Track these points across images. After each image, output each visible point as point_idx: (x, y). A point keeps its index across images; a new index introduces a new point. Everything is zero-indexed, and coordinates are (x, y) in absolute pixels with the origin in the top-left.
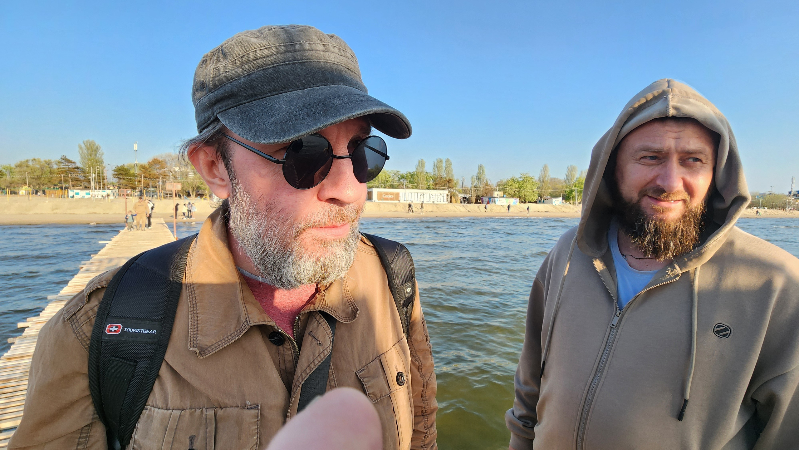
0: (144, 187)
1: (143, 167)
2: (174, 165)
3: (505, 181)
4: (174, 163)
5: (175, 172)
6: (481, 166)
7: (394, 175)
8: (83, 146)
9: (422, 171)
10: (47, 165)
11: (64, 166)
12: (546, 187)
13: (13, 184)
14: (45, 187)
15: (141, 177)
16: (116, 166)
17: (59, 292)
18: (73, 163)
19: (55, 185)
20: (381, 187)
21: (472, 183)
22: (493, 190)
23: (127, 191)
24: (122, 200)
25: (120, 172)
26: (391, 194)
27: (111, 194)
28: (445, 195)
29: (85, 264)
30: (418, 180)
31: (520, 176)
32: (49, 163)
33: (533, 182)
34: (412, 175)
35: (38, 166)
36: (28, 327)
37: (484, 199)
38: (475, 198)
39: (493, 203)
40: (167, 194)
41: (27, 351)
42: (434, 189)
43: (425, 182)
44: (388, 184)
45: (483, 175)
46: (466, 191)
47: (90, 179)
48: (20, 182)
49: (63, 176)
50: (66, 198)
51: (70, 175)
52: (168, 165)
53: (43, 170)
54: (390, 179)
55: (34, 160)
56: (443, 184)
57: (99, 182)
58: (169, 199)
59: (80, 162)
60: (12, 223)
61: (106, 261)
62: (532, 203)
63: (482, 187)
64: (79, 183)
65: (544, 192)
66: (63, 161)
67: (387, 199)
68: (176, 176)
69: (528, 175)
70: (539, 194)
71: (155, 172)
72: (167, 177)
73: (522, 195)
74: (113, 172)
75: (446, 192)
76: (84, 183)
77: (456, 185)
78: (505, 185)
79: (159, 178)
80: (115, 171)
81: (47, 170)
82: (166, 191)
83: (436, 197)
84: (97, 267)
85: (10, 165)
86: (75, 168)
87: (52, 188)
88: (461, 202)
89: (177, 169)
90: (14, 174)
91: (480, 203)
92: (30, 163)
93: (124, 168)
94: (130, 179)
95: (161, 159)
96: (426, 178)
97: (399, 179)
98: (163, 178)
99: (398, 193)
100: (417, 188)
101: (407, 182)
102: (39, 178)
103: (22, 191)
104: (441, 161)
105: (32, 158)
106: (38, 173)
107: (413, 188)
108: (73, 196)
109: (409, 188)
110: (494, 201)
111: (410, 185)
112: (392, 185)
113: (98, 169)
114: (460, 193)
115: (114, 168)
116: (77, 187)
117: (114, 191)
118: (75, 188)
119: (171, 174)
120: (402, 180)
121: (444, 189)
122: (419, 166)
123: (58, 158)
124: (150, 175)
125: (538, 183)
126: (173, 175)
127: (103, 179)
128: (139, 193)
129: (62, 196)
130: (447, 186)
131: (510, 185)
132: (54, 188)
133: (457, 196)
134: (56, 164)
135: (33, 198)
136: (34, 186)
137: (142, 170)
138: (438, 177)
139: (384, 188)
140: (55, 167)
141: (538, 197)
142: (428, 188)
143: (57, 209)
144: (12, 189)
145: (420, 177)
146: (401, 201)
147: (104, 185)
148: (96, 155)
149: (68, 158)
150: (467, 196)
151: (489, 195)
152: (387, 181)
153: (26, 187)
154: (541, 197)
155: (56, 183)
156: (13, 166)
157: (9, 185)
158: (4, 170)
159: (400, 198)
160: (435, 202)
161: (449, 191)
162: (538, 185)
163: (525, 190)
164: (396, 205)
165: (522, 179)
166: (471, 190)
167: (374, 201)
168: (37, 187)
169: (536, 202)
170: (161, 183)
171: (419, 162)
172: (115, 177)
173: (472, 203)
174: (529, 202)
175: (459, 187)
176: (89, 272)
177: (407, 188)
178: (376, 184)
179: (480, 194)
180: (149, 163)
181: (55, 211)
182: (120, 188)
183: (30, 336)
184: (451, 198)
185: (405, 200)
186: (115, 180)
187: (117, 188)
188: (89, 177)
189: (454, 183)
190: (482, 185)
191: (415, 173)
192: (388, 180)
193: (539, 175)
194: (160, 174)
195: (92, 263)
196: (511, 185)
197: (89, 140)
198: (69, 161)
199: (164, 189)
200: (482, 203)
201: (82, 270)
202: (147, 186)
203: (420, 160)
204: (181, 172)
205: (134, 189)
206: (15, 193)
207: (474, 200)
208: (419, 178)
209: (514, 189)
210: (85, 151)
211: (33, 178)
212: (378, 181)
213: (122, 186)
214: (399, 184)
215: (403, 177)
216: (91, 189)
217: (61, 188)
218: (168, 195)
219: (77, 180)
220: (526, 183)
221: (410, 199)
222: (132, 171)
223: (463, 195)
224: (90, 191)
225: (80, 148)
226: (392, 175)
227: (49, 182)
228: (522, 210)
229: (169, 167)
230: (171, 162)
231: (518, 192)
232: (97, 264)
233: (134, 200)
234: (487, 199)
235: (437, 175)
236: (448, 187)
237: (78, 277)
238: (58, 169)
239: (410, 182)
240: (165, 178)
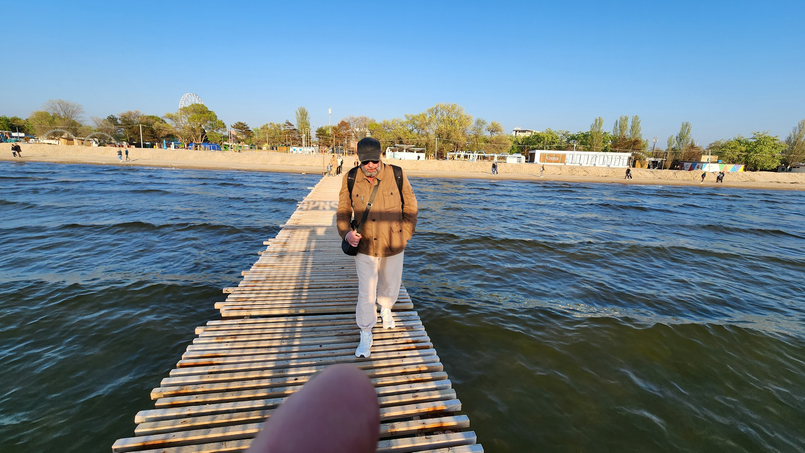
0: (335, 145)
1: (334, 128)
2: (355, 127)
3: (723, 142)
4: (355, 125)
5: (357, 132)
6: (687, 125)
7: (562, 135)
8: (298, 112)
9: (599, 131)
10: (278, 128)
11: (287, 129)
12: (798, 151)
13: (259, 142)
14: (276, 145)
15: (333, 137)
16: (317, 128)
17: (286, 223)
18: (293, 125)
19: (283, 143)
20: (546, 149)
21: (669, 145)
22: (700, 154)
23: (325, 148)
24: (321, 155)
25: (320, 133)
26: (556, 156)
27: (314, 151)
28: (627, 158)
29: (300, 204)
30: (592, 142)
31: (752, 136)
32: (279, 126)
33: (774, 144)
34: (585, 136)
35: (273, 129)
36: (269, 245)
37: (685, 164)
38: (671, 162)
39: (699, 170)
40: (350, 151)
41: (268, 262)
42: (611, 151)
43: (601, 144)
44: (554, 145)
45: (689, 136)
46: (658, 154)
47: (302, 138)
48: (263, 140)
49: (287, 136)
50: (289, 153)
51: (291, 135)
52: (352, 126)
53: (276, 131)
54: (558, 140)
55: (271, 123)
56: (626, 146)
57: (307, 141)
58: (352, 156)
59: (296, 125)
60: (260, 171)
61: (312, 203)
62: (768, 171)
63: (684, 149)
64: (296, 141)
65: (794, 157)
66: (287, 124)
67: (551, 162)
68: (357, 136)
69: (766, 135)
70: (784, 159)
71: (343, 132)
72: (351, 137)
73: (752, 160)
74: (316, 133)
75: (629, 154)
76: (299, 141)
77: (644, 146)
78: (723, 147)
79: (345, 138)
80: (317, 132)
81: (278, 131)
82: (349, 149)
83: (613, 160)
84: (307, 207)
85: (257, 128)
86: (294, 130)
87: (281, 145)
88: (649, 167)
89: (357, 130)
90: (260, 134)
91: (678, 169)
92: (269, 126)
93: (322, 129)
94: (326, 138)
95: (346, 122)
96: (604, 139)
97: (569, 140)
98: (348, 138)
99: (564, 156)
100: (589, 150)
101: (578, 143)
102: (274, 138)
103: (265, 146)
104: (626, 119)
105: (270, 123)
106: (273, 134)
107: (584, 150)
108: (292, 152)
109: (580, 150)
110: (700, 167)
111: (581, 147)
112: (559, 146)
113: (307, 131)
114: (649, 156)
115: (316, 130)
116: (295, 144)
117: (316, 148)
118: (294, 145)
119: (353, 134)
120: (571, 142)
121: (626, 152)
122: (596, 126)
123: (284, 123)
124: (339, 135)
125: (784, 146)
126: (355, 135)
127: (310, 139)
128: (331, 150)
129: (287, 151)
130: (631, 148)
131: (732, 148)
132: (282, 145)
133: (644, 160)
134: (283, 127)
135: (271, 152)
136: (271, 144)
137: (334, 130)
138: (619, 138)
139: (549, 150)
140: (283, 129)
141: (780, 164)
142: (605, 150)
143: (283, 161)
144: (259, 146)
145: (595, 138)
146: (567, 164)
147: (310, 143)
148: (306, 119)
149: (290, 122)
150: (659, 160)
151: (694, 159)
152: (554, 143)
153: (266, 144)
154: (787, 165)
155: (283, 141)
156: (259, 128)
157: (257, 142)
158: (254, 132)
159: (566, 160)
160: (611, 166)
161: (633, 155)
162: (783, 149)
163: (758, 154)
164: (560, 168)
165: (755, 140)
166: (666, 153)
167: (536, 163)
168: (273, 144)
169: (775, 170)
170: (346, 142)
171: (596, 120)
172: (317, 137)
173: (665, 168)
174: (761, 170)
175: (648, 150)
176: (302, 210)
177: (577, 150)
178: (541, 146)
179: (680, 158)
180: (339, 124)
181: (283, 163)
182: (319, 146)
183: (270, 252)
184: (635, 162)
185: (572, 163)
186: (317, 140)
187: (318, 145)
188: (302, 137)
189: (642, 145)
190: (684, 148)
191: (590, 133)
192: (554, 141)
193: (788, 135)
194: (346, 134)
195: (304, 203)
196: (735, 148)
197: (302, 107)
198: (290, 124)
199: (348, 147)
200: (681, 169)
201: (298, 208)
202: (337, 145)
203: (598, 118)
204: (361, 132)
205: (329, 146)
206: (261, 149)
207: (669, 164)
208: (594, 140)
209: (737, 153)
210: (299, 116)
211: (271, 138)
212: (544, 143)
213: (321, 144)
214: (568, 146)
215: (573, 138)
216: (302, 146)
217: (286, 145)
218: (351, 153)
219: (295, 139)
220: (761, 146)
221: (578, 162)
222: (327, 132)
223: (653, 159)
224: (302, 148)
225: (297, 114)
226: (559, 136)
227: (279, 140)
228: (748, 180)
229: (352, 129)
230: (353, 124)
231: (744, 156)
232: (307, 204)
233: (328, 156)
234: (690, 164)
235: (619, 135)
236: (633, 149)
237: (295, 213)
238: (284, 130)
239: (582, 143)
240: (349, 138)
